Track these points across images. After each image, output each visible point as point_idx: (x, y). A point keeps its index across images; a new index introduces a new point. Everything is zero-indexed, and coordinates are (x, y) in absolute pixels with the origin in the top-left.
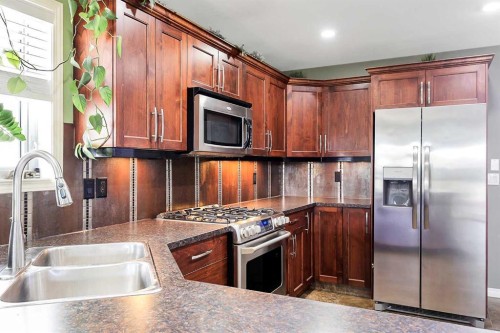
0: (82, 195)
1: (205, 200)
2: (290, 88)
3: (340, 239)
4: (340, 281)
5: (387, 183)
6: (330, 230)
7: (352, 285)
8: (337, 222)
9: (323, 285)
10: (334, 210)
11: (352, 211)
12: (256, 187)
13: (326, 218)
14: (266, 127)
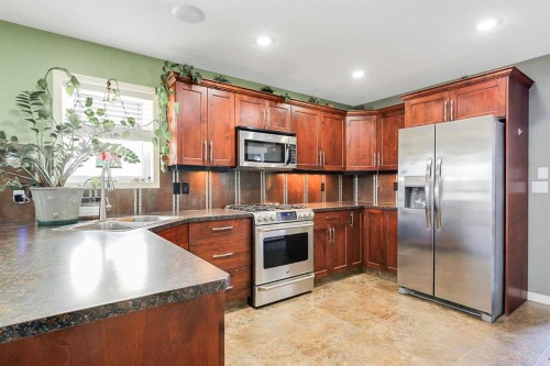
0: (172, 191)
1: (270, 198)
2: (348, 119)
3: (382, 234)
4: (383, 268)
6: (375, 228)
8: (380, 221)
9: (371, 270)
10: (377, 212)
12: (324, 193)
13: (372, 218)
14: (320, 149)
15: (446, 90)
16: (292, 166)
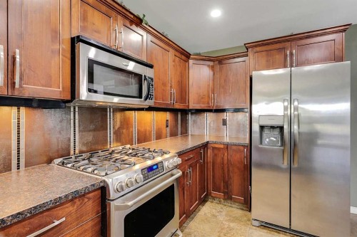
1: (119, 139)
2: (191, 62)
3: (226, 166)
4: (226, 197)
5: (262, 128)
6: (219, 160)
7: (235, 201)
8: (224, 155)
9: (214, 198)
10: (222, 146)
11: (234, 147)
12: (168, 129)
13: (216, 152)
14: (171, 87)
15: (288, 41)
16: (150, 103)
